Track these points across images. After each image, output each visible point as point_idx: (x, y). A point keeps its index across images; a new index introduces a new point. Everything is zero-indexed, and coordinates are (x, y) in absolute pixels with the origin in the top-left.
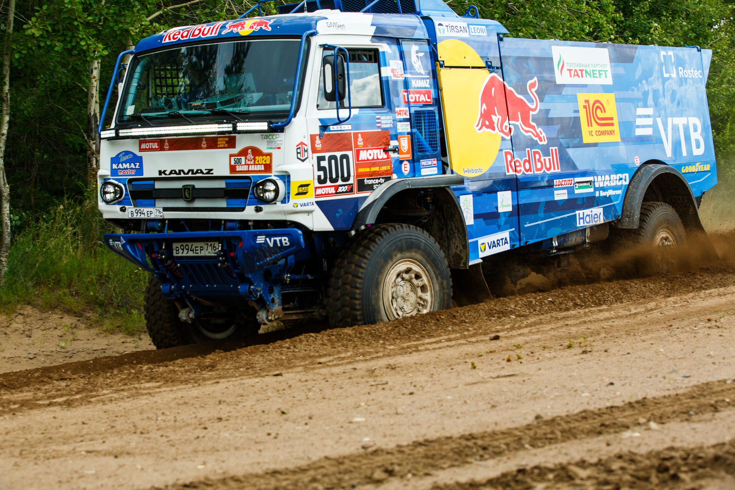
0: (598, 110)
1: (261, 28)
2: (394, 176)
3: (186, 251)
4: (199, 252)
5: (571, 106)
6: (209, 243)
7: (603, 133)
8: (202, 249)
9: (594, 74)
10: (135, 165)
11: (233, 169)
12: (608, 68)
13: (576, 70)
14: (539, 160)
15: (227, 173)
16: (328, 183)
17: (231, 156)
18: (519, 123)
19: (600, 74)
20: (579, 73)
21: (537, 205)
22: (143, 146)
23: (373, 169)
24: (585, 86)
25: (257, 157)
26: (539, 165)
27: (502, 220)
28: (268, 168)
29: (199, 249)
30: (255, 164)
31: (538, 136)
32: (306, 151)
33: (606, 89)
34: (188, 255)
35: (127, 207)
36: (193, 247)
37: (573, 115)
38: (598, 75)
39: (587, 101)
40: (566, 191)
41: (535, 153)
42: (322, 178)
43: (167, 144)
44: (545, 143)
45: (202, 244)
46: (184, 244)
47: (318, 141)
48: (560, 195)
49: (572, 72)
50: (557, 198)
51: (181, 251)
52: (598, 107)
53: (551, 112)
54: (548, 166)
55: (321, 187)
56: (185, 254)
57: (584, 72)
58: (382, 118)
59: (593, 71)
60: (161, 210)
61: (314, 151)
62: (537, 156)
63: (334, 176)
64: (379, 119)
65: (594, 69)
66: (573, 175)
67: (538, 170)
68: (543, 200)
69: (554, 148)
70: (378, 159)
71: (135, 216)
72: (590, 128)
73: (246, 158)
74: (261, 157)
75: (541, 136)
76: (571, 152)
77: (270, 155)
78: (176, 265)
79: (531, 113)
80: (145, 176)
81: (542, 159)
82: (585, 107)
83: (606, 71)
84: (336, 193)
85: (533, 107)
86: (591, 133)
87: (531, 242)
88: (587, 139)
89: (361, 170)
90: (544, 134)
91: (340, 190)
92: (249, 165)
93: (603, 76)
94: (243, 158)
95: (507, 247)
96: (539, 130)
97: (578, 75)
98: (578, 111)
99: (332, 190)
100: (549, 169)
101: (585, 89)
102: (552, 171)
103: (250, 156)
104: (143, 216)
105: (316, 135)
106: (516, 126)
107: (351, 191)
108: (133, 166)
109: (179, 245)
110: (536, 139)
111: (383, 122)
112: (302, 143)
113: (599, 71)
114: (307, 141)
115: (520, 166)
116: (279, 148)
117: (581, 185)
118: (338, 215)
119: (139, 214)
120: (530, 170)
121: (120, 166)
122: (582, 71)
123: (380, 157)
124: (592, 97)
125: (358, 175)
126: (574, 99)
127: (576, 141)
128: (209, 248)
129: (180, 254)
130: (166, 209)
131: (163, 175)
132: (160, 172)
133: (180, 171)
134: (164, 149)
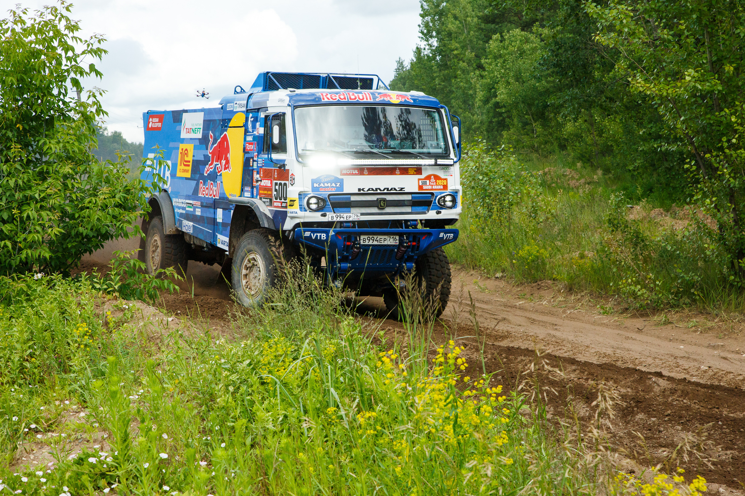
1: (406, 101)
3: (371, 241)
4: (383, 241)
6: (392, 236)
8: (385, 240)
10: (336, 185)
11: (420, 187)
15: (417, 191)
17: (419, 180)
22: (344, 172)
25: (437, 181)
28: (445, 187)
30: (436, 185)
35: (327, 213)
36: (378, 239)
43: (366, 171)
45: (386, 237)
46: (371, 237)
51: (367, 241)
56: (370, 243)
60: (359, 215)
71: (335, 219)
73: (430, 181)
74: (440, 181)
77: (446, 179)
80: (345, 192)
92: (432, 186)
94: (428, 181)
103: (433, 180)
104: (342, 219)
108: (334, 185)
109: (366, 237)
116: (451, 175)
119: (339, 218)
121: (322, 185)
128: (392, 240)
129: (367, 243)
130: (362, 214)
131: (362, 192)
132: (359, 190)
133: (376, 189)
134: (364, 175)
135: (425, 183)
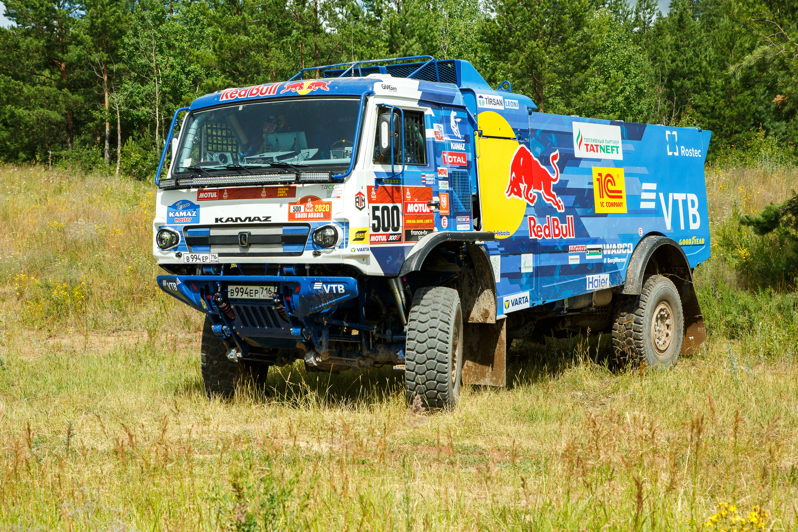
0: (609, 183)
1: (319, 89)
2: (436, 229)
3: (240, 294)
4: (253, 295)
5: (586, 178)
6: (265, 287)
7: (613, 205)
8: (256, 292)
9: (607, 149)
10: (192, 213)
11: (291, 216)
12: (620, 145)
13: (592, 145)
14: (557, 227)
15: (286, 221)
16: (381, 232)
17: (291, 204)
18: (542, 191)
19: (613, 150)
20: (595, 148)
21: (553, 267)
22: (202, 195)
23: (419, 221)
24: (599, 160)
25: (317, 206)
26: (557, 232)
27: (524, 280)
28: (327, 215)
29: (254, 292)
30: (314, 212)
31: (557, 204)
32: (364, 201)
33: (617, 164)
34: (242, 297)
35: (183, 253)
36: (248, 290)
37: (588, 187)
38: (610, 151)
39: (600, 175)
40: (578, 257)
41: (554, 220)
42: (376, 226)
43: (226, 193)
44: (563, 211)
45: (257, 288)
46: (239, 287)
47: (373, 193)
48: (574, 260)
49: (589, 147)
50: (571, 262)
51: (235, 294)
52: (609, 181)
53: (569, 183)
54: (565, 233)
55: (375, 235)
56: (239, 297)
57: (599, 147)
58: (427, 175)
59: (607, 146)
60: (217, 255)
61: (370, 201)
62: (556, 223)
63: (386, 225)
64: (424, 176)
65: (608, 145)
66: (586, 243)
67: (556, 235)
68: (559, 263)
69: (570, 216)
70: (422, 212)
71: (191, 262)
72: (602, 200)
73: (305, 207)
74: (320, 205)
75: (560, 205)
76: (584, 220)
77: (330, 203)
78: (230, 307)
79: (552, 183)
80: (201, 223)
81: (560, 226)
82: (598, 180)
83: (617, 147)
84: (388, 241)
85: (554, 177)
86: (602, 204)
87: (548, 301)
88: (599, 209)
89: (409, 221)
90: (562, 203)
91: (391, 238)
92: (308, 213)
93: (615, 152)
94: (302, 206)
95: (527, 305)
96: (559, 199)
97: (593, 150)
98: (591, 183)
99: (384, 238)
100: (565, 236)
101: (599, 163)
102: (568, 237)
103: (310, 204)
104: (198, 262)
105: (371, 187)
106: (539, 194)
107: (399, 240)
108: (189, 214)
109: (234, 287)
110: (556, 207)
111: (427, 179)
112: (360, 193)
113: (612, 147)
114: (365, 191)
115: (541, 231)
116: (339, 197)
117: (592, 251)
118: (388, 261)
119: (195, 260)
120: (549, 235)
121: (177, 214)
122: (597, 146)
123: (424, 211)
124: (605, 171)
125: (406, 225)
126: (589, 171)
127: (589, 211)
128: (265, 292)
129: (235, 297)
130: (221, 255)
131: (219, 223)
132: (217, 220)
133: (236, 219)
134: (222, 199)
135: (298, 209)
